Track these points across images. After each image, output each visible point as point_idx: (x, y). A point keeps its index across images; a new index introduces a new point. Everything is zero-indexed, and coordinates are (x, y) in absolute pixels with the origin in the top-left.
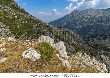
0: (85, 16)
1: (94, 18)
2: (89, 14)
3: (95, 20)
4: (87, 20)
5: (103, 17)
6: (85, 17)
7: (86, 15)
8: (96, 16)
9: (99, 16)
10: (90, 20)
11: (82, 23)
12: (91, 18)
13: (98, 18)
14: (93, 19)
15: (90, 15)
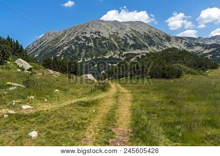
0: (82, 33)
1: (112, 39)
2: (94, 30)
3: (117, 42)
4: (92, 44)
5: (135, 35)
6: (84, 37)
7: (86, 33)
8: (117, 33)
9: (127, 35)
10: (100, 44)
11: (73, 52)
12: (104, 39)
13: (124, 38)
14: (111, 41)
15: (99, 32)
